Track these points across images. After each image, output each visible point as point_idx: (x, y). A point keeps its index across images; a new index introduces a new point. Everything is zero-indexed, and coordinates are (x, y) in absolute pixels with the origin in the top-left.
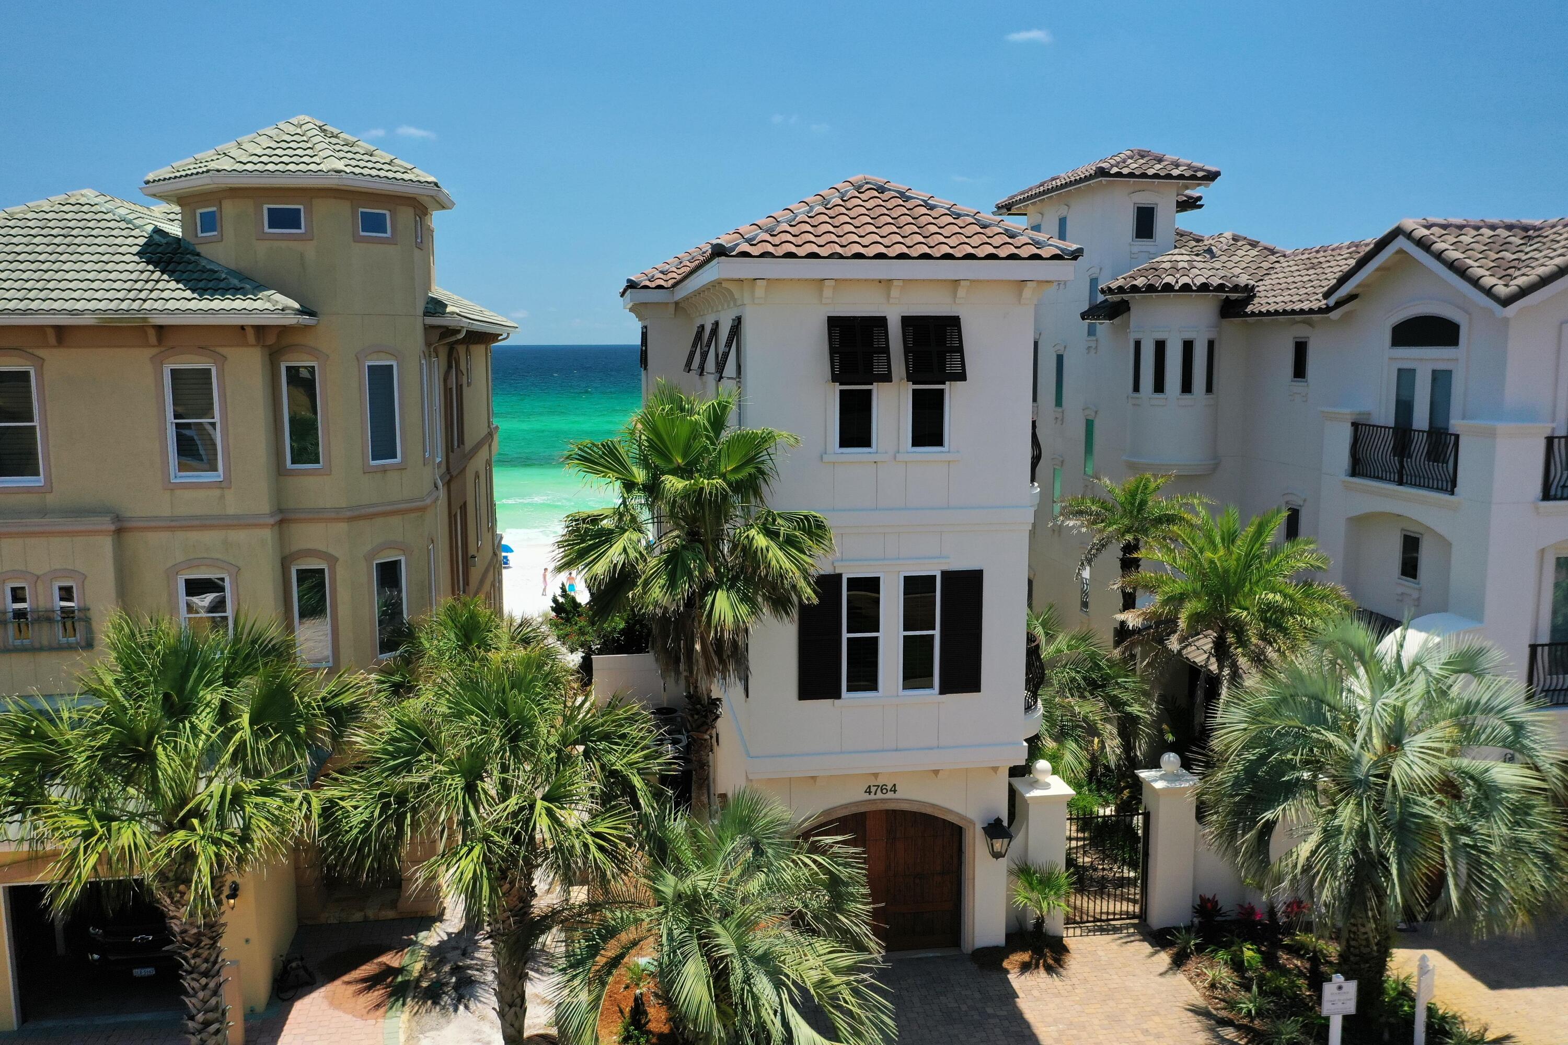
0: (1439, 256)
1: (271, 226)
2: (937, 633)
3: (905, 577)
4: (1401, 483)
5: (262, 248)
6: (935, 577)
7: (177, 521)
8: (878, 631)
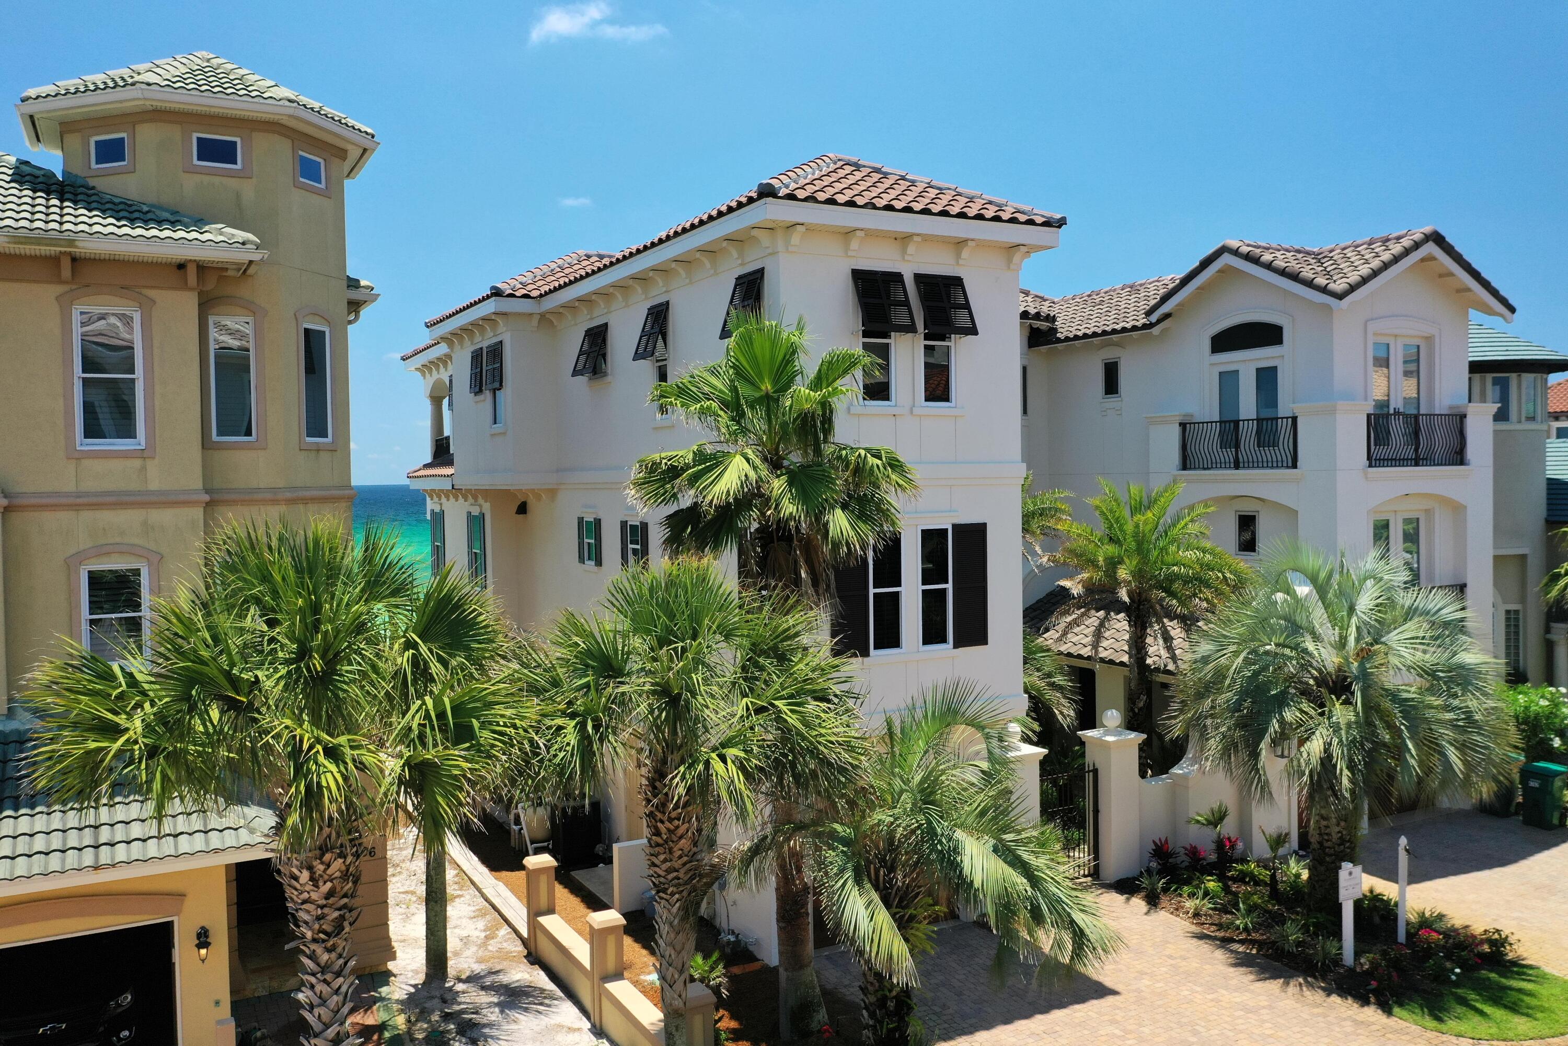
0: (1269, 266)
1: (200, 158)
2: (949, 586)
3: (922, 531)
4: (1237, 467)
5: (190, 183)
6: (947, 530)
7: (80, 497)
8: (900, 585)
